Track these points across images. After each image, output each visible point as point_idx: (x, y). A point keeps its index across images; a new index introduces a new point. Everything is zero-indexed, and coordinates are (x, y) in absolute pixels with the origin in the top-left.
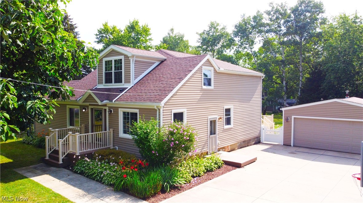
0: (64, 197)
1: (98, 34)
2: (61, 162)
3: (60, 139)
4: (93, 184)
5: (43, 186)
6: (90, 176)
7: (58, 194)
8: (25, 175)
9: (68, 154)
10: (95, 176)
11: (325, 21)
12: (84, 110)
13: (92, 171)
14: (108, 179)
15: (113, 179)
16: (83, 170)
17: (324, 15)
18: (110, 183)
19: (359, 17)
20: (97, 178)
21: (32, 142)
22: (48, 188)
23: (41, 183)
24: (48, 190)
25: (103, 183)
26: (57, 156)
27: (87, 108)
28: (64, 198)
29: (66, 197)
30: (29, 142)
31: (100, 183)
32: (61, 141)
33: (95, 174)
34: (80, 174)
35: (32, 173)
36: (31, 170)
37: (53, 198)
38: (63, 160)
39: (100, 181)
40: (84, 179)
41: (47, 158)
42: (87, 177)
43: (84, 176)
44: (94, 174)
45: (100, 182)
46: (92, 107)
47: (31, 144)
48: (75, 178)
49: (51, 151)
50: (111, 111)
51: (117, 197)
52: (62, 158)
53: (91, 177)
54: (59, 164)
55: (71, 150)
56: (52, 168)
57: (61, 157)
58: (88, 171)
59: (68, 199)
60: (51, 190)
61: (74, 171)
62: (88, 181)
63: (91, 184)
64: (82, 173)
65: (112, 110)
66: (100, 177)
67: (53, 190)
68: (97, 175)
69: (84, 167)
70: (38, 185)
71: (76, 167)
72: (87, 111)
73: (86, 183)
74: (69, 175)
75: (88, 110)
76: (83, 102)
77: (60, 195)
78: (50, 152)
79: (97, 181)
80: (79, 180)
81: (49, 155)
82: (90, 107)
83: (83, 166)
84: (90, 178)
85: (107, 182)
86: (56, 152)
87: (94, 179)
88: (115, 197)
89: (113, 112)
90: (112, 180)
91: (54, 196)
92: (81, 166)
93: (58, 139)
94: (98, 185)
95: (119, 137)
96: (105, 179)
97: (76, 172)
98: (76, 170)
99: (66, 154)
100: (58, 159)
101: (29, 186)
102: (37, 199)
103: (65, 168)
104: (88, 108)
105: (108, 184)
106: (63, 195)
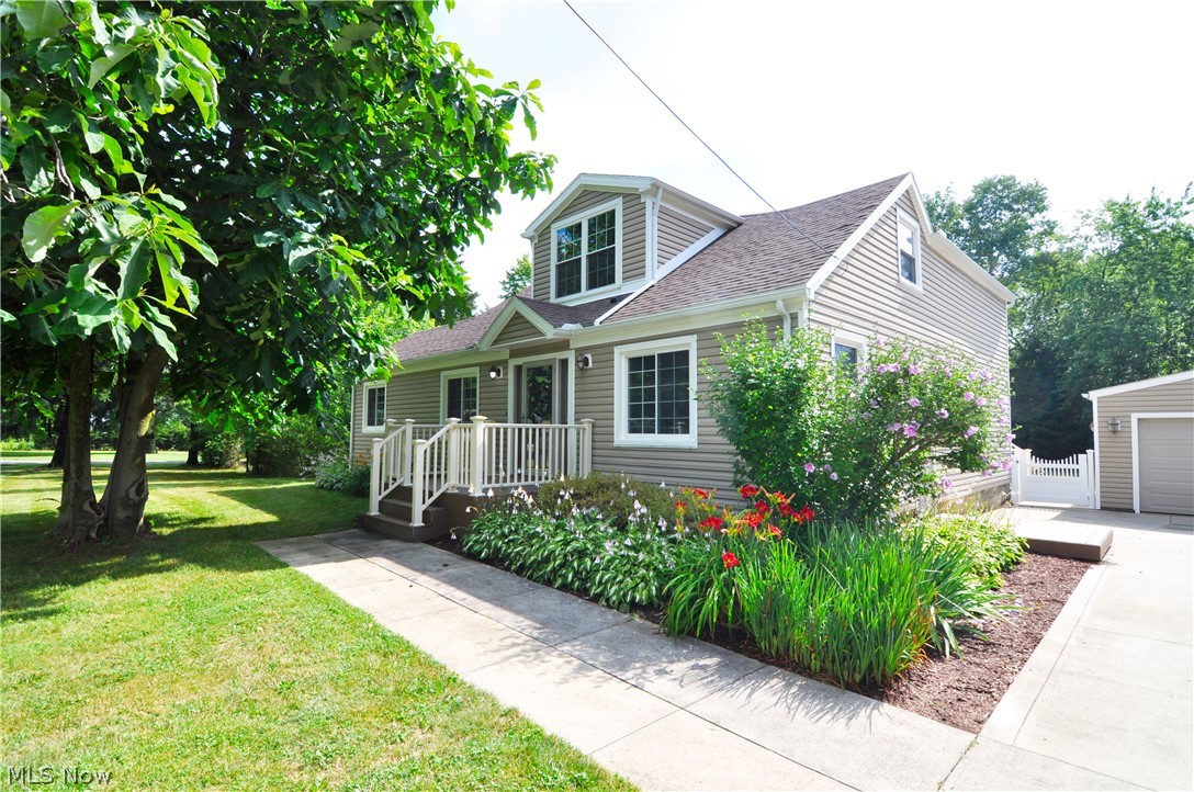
0: (428, 657)
1: (507, 280)
2: (417, 522)
3: (421, 438)
4: (551, 600)
5: (336, 599)
6: (529, 568)
7: (399, 640)
8: (282, 559)
9: (443, 494)
10: (554, 568)
11: (1053, 228)
12: (493, 375)
13: (538, 549)
14: (621, 582)
15: (643, 579)
16: (501, 548)
17: (1048, 215)
18: (634, 598)
19: (1165, 203)
20: (565, 577)
21: (340, 485)
22: (356, 610)
23: (332, 588)
24: (355, 620)
25: (595, 599)
26: (407, 504)
27: (501, 368)
28: (428, 663)
29: (439, 656)
30: (332, 486)
31: (581, 597)
32: (423, 446)
33: (555, 560)
34: (487, 561)
35: (312, 554)
36: (312, 546)
37: (374, 660)
38: (425, 513)
39: (582, 589)
40: (508, 582)
41: (374, 511)
42: (520, 571)
43: (507, 569)
44: (547, 560)
45: (582, 593)
46: (519, 361)
47: (338, 489)
48: (470, 575)
49: (388, 491)
50: (586, 361)
51: (704, 668)
52: (424, 507)
53: (535, 575)
54: (411, 528)
55: (452, 484)
56: (386, 541)
57: (419, 507)
58: (524, 549)
59: (450, 669)
60: (370, 619)
61: (465, 549)
62: (528, 590)
63: (542, 602)
64: (496, 560)
65: (589, 356)
66: (577, 573)
67: (379, 620)
68: (562, 566)
69: (504, 536)
70: (318, 592)
71: (474, 537)
72: (501, 376)
73: (518, 597)
74: (446, 565)
75: (506, 374)
76: (493, 344)
77: (408, 647)
78: (384, 494)
79: (565, 588)
80: (489, 583)
81: (380, 502)
82: (513, 363)
83: (499, 532)
84: (530, 578)
85: (617, 592)
86: (404, 493)
87: (549, 583)
88: (693, 668)
89: (590, 365)
90: (637, 585)
91: (377, 650)
92: (494, 533)
93: (414, 438)
94: (575, 605)
95: (615, 444)
96: (607, 582)
97: (472, 556)
98: (472, 546)
99: (436, 495)
100: (407, 514)
101: (281, 598)
102: (290, 661)
103: (431, 542)
104: (506, 368)
105: (620, 603)
106: (422, 648)
